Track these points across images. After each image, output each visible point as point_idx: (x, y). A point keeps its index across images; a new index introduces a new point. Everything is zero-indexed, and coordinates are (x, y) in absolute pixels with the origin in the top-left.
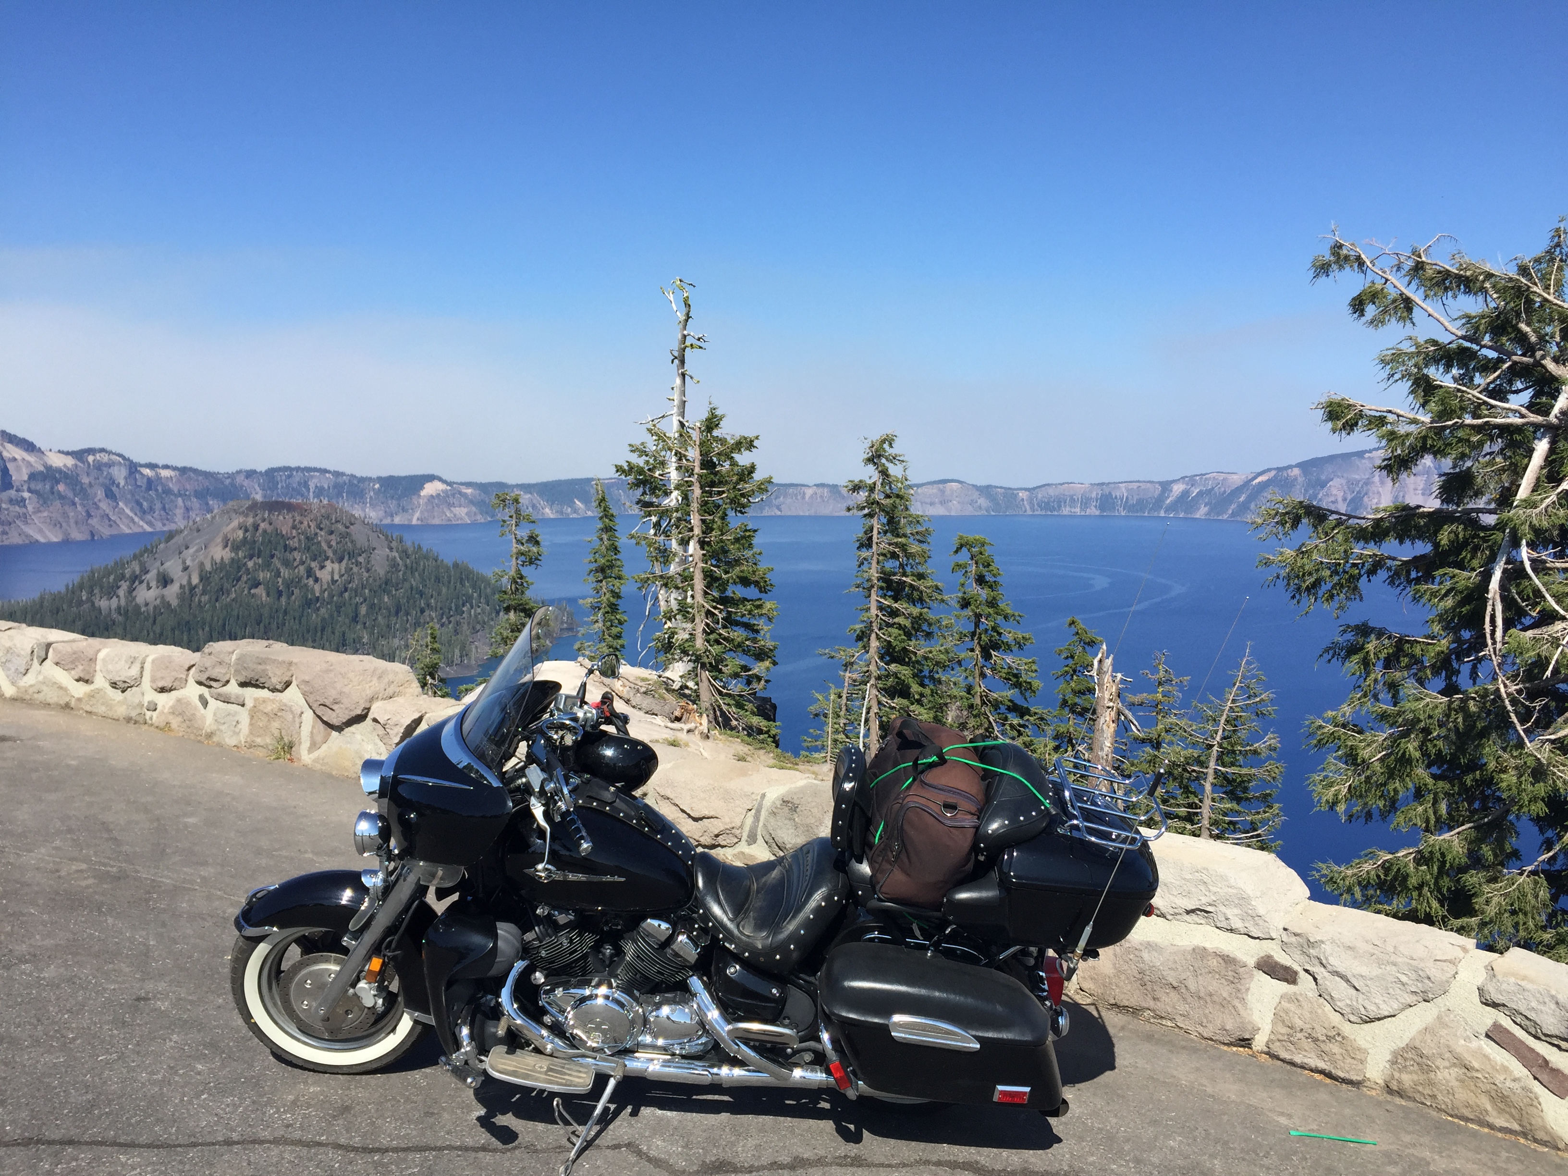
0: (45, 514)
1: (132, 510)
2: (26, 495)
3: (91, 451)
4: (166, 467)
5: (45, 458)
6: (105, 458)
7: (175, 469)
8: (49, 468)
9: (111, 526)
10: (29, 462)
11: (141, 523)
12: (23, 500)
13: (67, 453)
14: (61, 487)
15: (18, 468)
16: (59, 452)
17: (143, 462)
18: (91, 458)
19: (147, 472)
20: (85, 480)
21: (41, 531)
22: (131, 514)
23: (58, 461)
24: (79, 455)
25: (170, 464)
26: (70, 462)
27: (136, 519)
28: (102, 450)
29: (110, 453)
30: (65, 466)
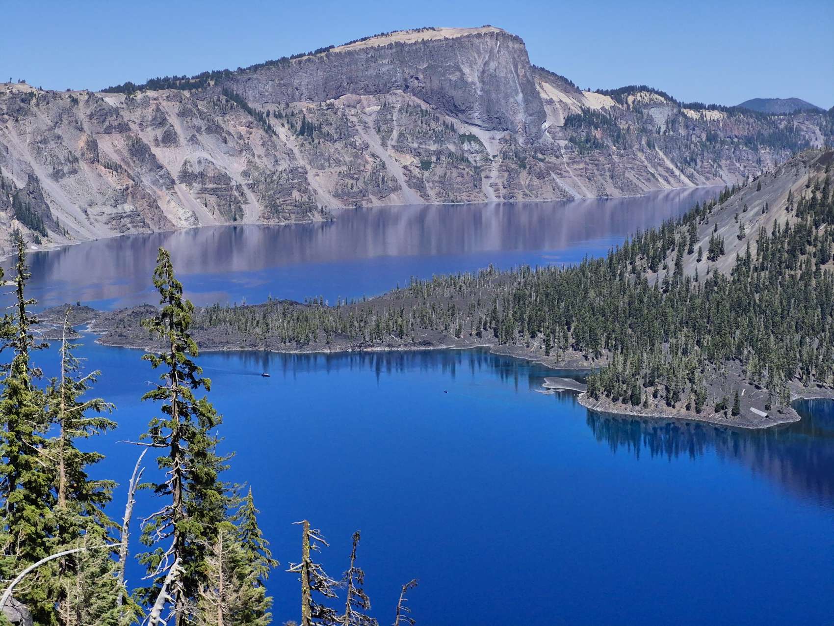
0: (581, 166)
1: (672, 161)
2: (563, 143)
3: (630, 90)
4: (713, 107)
5: (584, 100)
6: (644, 97)
7: (723, 109)
8: (587, 111)
9: (648, 180)
10: (565, 104)
11: (683, 177)
12: (559, 148)
13: (605, 93)
14: (597, 134)
15: (555, 111)
16: (598, 92)
17: (687, 102)
18: (630, 99)
19: (691, 113)
20: (623, 125)
21: (575, 186)
22: (671, 166)
23: (597, 103)
24: (617, 95)
25: (717, 104)
26: (608, 102)
27: (677, 172)
28: (643, 88)
29: (651, 91)
30: (603, 108)
